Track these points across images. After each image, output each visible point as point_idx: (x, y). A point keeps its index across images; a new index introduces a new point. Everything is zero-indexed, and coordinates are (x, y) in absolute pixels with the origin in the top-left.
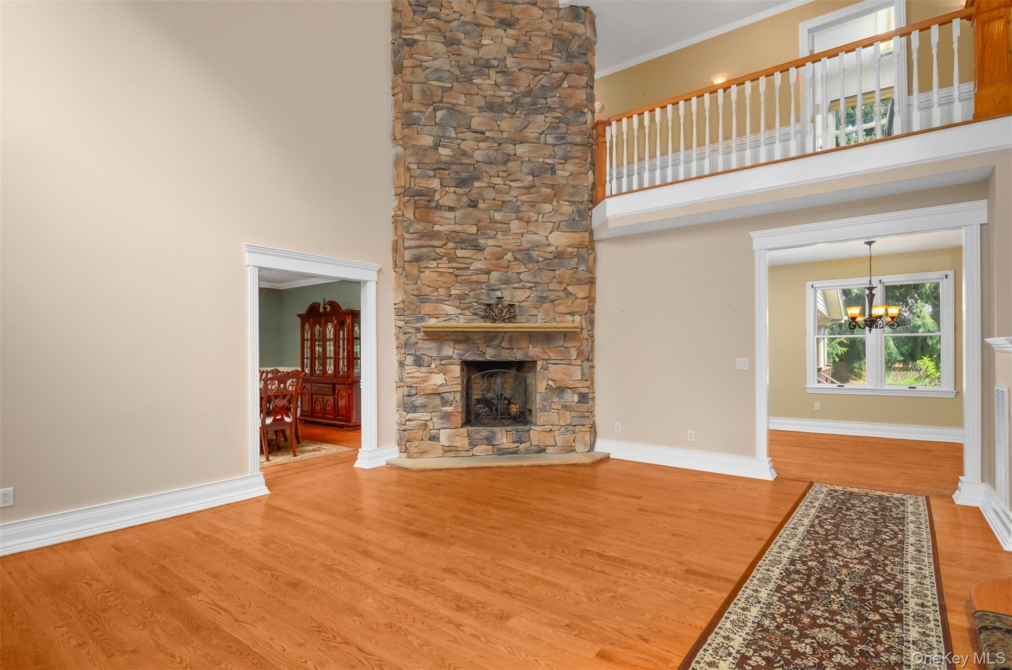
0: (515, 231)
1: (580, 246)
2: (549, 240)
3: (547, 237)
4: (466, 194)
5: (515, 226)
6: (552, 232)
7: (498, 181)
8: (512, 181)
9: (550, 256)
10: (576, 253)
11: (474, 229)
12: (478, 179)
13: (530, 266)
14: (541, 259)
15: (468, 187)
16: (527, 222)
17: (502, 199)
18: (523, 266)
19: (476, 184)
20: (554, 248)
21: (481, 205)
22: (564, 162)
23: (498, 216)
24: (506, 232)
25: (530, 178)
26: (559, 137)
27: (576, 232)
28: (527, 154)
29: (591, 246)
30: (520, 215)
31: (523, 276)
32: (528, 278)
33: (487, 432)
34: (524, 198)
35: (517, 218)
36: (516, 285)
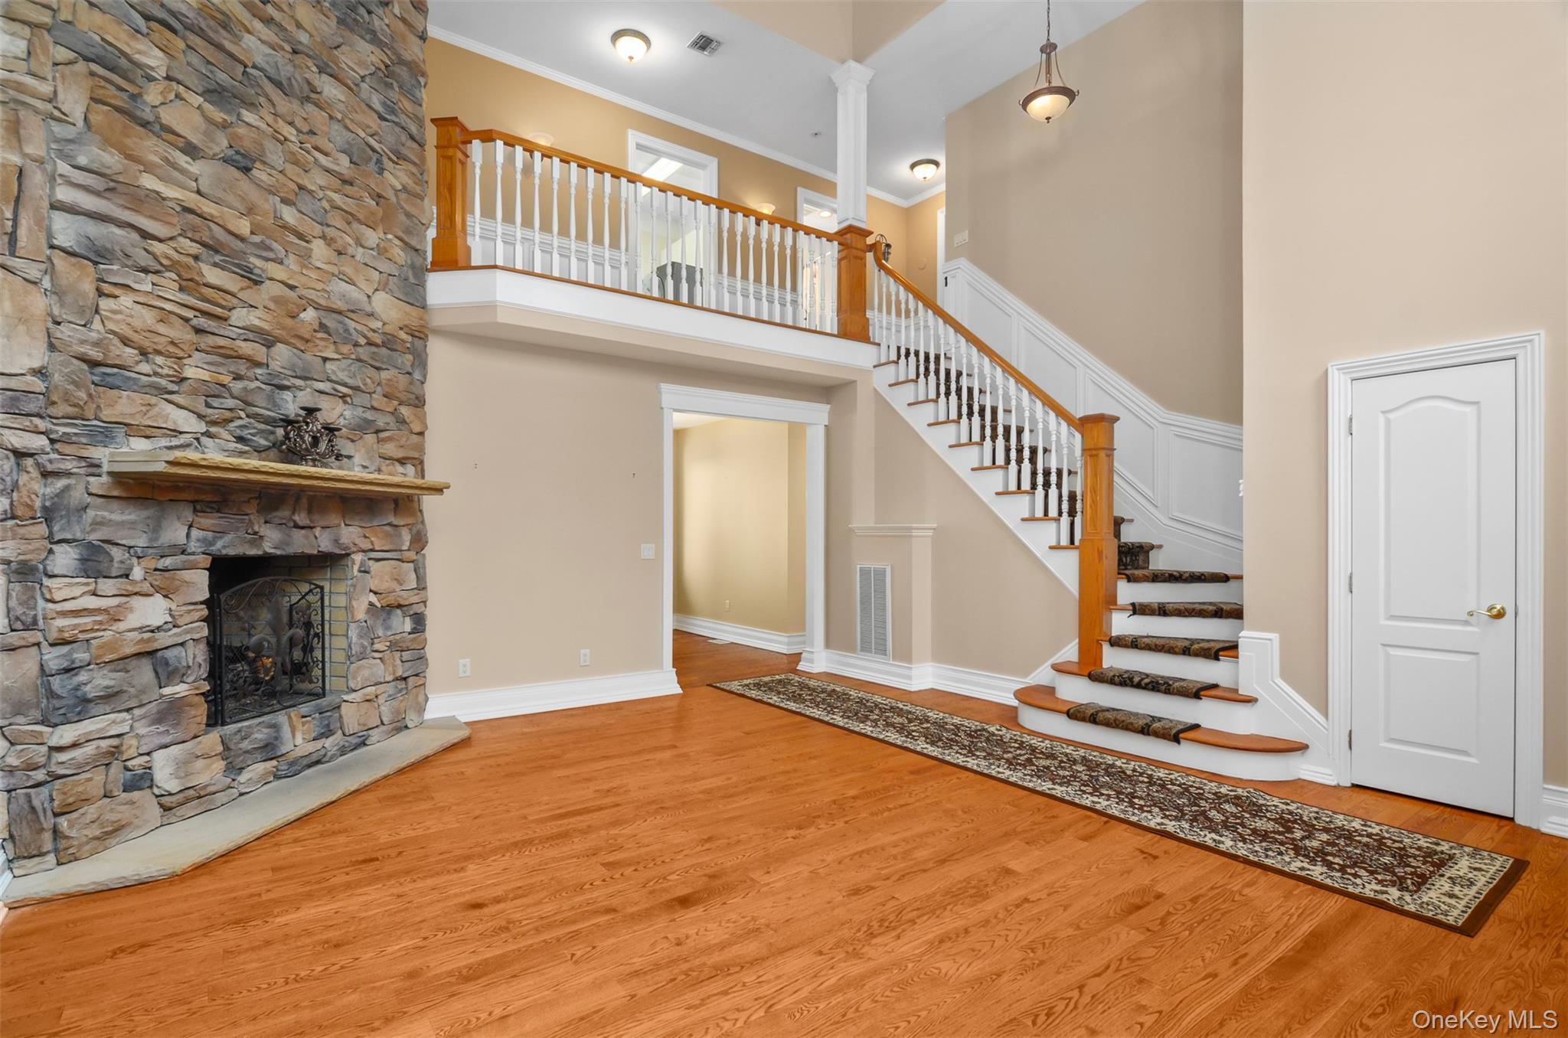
0: (319, 264)
1: (417, 334)
2: (374, 304)
3: (369, 297)
4: (224, 126)
5: (319, 248)
6: (377, 290)
7: (289, 132)
8: (316, 148)
9: (377, 339)
10: (409, 345)
11: (243, 227)
12: (252, 106)
13: (345, 349)
14: (362, 341)
15: (228, 112)
16: (340, 253)
17: (300, 181)
18: (332, 347)
19: (248, 116)
20: (379, 324)
21: (259, 173)
22: (395, 159)
23: (289, 215)
24: (305, 257)
25: (345, 160)
26: (389, 107)
27: (412, 305)
28: (341, 107)
29: (420, 334)
30: (328, 231)
31: (333, 367)
32: (342, 376)
33: (266, 731)
34: (335, 196)
35: (323, 237)
36: (321, 386)
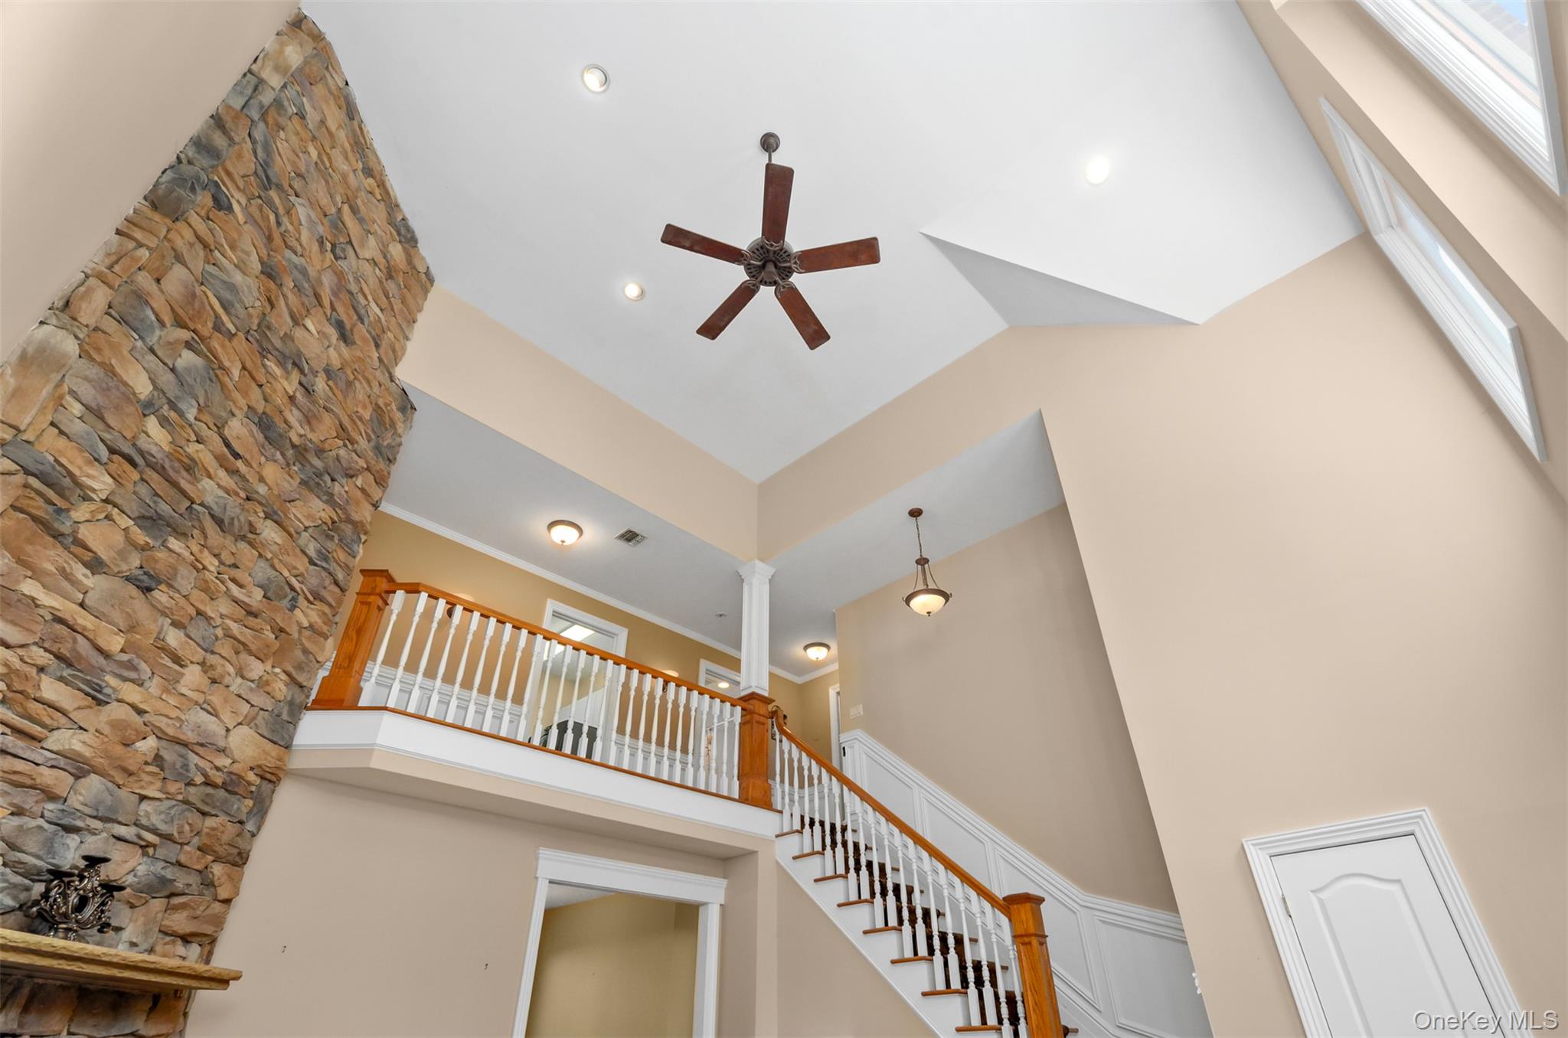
0: (184, 691)
1: (268, 776)
2: (230, 739)
3: (228, 730)
4: (144, 548)
5: (193, 675)
6: (240, 724)
7: (211, 563)
8: (233, 580)
9: (218, 778)
10: (253, 789)
11: (115, 643)
12: (182, 535)
13: (173, 788)
14: (199, 779)
15: (155, 538)
16: (214, 681)
17: (202, 607)
18: (159, 784)
19: (174, 543)
20: (227, 762)
21: (161, 596)
22: (311, 599)
23: (174, 638)
24: (171, 682)
25: (258, 594)
26: (323, 554)
27: (275, 743)
28: (275, 548)
29: (271, 777)
30: (212, 659)
31: (149, 809)
32: (157, 821)
34: (235, 628)
35: (202, 664)
36: (122, 831)
